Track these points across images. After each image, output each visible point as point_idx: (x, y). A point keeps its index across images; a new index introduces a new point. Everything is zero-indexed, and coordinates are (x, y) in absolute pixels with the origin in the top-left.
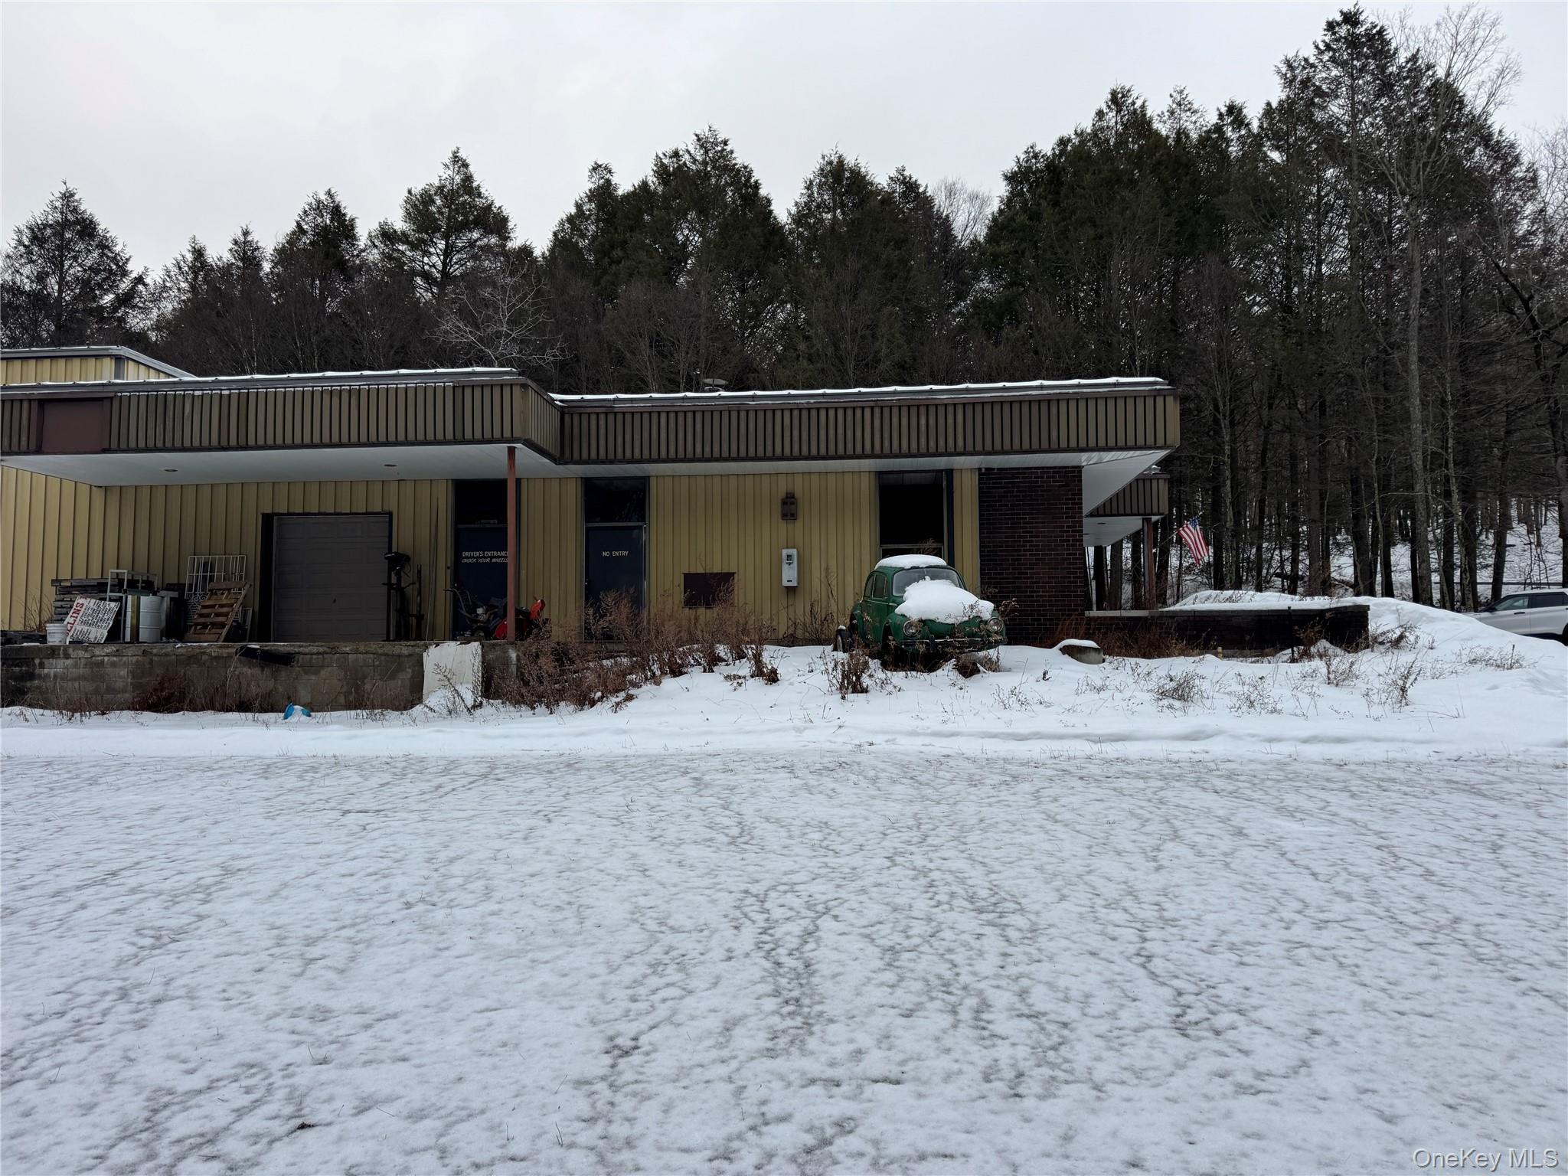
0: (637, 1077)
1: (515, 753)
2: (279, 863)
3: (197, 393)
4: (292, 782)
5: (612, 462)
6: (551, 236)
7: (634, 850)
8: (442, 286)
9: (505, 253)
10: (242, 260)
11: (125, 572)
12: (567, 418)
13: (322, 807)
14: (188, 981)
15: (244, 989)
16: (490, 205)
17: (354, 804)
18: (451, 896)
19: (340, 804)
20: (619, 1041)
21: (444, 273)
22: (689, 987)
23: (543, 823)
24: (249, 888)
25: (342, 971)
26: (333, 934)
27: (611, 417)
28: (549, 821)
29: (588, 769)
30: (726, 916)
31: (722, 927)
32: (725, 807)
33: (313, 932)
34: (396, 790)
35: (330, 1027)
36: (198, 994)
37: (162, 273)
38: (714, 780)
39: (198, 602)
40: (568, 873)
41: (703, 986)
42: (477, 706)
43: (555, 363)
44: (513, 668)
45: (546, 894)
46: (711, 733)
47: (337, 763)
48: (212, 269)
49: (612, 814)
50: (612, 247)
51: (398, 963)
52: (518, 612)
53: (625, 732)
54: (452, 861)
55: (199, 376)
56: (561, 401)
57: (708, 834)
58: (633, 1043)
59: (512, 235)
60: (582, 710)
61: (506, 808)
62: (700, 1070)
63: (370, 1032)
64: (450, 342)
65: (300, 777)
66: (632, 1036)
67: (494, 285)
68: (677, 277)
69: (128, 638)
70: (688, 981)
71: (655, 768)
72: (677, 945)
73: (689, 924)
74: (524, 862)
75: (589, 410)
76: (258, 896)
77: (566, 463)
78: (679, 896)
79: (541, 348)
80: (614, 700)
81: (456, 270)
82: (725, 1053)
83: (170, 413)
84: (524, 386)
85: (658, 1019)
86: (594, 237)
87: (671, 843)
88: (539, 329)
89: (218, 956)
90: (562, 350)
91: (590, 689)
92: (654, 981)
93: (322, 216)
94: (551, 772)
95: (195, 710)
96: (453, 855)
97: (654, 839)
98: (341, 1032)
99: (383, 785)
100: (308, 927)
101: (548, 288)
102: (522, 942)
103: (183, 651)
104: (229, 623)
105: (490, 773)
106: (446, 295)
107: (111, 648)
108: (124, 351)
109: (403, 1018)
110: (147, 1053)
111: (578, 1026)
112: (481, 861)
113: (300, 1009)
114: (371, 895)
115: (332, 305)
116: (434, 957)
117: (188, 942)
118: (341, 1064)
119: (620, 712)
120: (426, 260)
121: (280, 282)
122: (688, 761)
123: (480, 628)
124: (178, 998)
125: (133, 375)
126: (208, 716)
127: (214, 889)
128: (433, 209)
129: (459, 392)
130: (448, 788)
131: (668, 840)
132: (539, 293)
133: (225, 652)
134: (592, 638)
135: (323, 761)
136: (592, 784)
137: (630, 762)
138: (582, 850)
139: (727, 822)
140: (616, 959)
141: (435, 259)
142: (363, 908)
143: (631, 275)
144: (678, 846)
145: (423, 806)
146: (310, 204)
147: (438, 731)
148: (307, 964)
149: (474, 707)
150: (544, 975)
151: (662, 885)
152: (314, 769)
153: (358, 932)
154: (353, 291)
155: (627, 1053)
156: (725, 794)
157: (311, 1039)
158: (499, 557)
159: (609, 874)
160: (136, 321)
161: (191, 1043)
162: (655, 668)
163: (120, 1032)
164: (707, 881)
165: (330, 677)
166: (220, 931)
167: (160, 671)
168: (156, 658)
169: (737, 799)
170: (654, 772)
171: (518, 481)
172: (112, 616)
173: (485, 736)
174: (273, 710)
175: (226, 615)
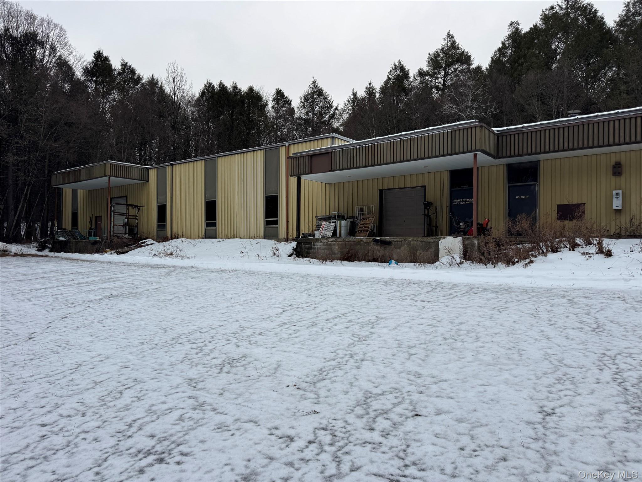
0: (556, 426)
1: (481, 283)
2: (395, 317)
3: (358, 147)
4: (395, 288)
5: (521, 156)
6: (490, 59)
7: (542, 329)
8: (443, 90)
9: (469, 71)
10: (369, 94)
11: (336, 212)
12: (500, 138)
13: (407, 298)
14: (371, 355)
15: (390, 361)
16: (463, 52)
17: (418, 298)
18: (462, 337)
19: (414, 297)
20: (545, 409)
21: (444, 85)
22: (578, 392)
23: (498, 313)
24: (386, 325)
25: (423, 360)
26: (418, 346)
27: (521, 135)
28: (500, 312)
29: (515, 292)
30: (594, 364)
31: (592, 368)
32: (588, 314)
33: (411, 344)
34: (434, 294)
35: (422, 380)
36: (375, 360)
37: (343, 104)
38: (580, 301)
39: (359, 223)
40: (512, 335)
41: (585, 393)
42: (461, 263)
43: (492, 115)
44: (476, 248)
45: (503, 342)
46: (576, 279)
47: (410, 283)
48: (359, 100)
49: (529, 312)
50: (519, 59)
51: (445, 361)
52: (478, 224)
53: (531, 277)
54: (461, 324)
55: (357, 140)
56: (497, 131)
57: (579, 325)
58: (552, 411)
59: (472, 63)
60: (509, 266)
61: (481, 305)
62: (588, 429)
63: (437, 385)
64: (447, 113)
65: (398, 286)
66: (552, 408)
67: (465, 86)
68: (552, 66)
69: (338, 236)
70: (577, 389)
71: (548, 294)
72: (569, 373)
73: (574, 364)
74: (492, 328)
75: (510, 133)
76: (389, 328)
77: (500, 158)
78: (568, 351)
79: (485, 109)
80: (524, 262)
81: (449, 83)
82: (601, 424)
83: (349, 155)
84: (481, 127)
85: (563, 403)
86: (511, 55)
87: (561, 328)
88: (485, 102)
89: (379, 348)
90: (495, 109)
91: (512, 258)
92: (560, 387)
93: (397, 71)
94: (498, 292)
95: (359, 261)
96: (461, 321)
97: (551, 325)
98: (426, 383)
99: (429, 292)
100: (409, 342)
101: (489, 83)
102: (495, 360)
103: (355, 240)
104: (369, 230)
105: (471, 290)
106: (445, 94)
107: (333, 239)
108: (334, 135)
109: (449, 382)
110: (361, 377)
111: (525, 399)
112: (473, 325)
113: (410, 371)
114: (431, 333)
115: (401, 106)
116: (458, 360)
117: (369, 341)
118: (428, 395)
119: (527, 268)
120: (437, 81)
121: (382, 101)
122: (564, 291)
123: (461, 231)
124: (369, 360)
125: (338, 143)
126: (364, 263)
127: (375, 324)
128: (439, 59)
129: (453, 133)
130: (455, 295)
131: (559, 326)
132: (485, 86)
133: (368, 240)
134: (512, 235)
135: (405, 281)
136: (517, 298)
137: (535, 290)
138: (517, 326)
139: (590, 321)
140: (539, 374)
141: (440, 80)
142: (428, 338)
143: (528, 69)
144: (565, 329)
145: (445, 301)
146: (392, 68)
147: (448, 272)
148: (410, 356)
149: (460, 263)
150: (506, 375)
151: (559, 346)
152: (402, 284)
153: (427, 346)
154: (408, 99)
155: (549, 414)
156: (587, 308)
157: (415, 384)
158: (469, 201)
159: (531, 338)
160: (336, 124)
161: (375, 377)
162: (544, 249)
163: (352, 369)
164: (582, 347)
165: (404, 250)
166: (379, 339)
167: (348, 247)
168: (347, 243)
169: (593, 311)
170: (547, 295)
171: (478, 168)
172: (333, 228)
173: (467, 275)
174: (385, 262)
175: (368, 227)
